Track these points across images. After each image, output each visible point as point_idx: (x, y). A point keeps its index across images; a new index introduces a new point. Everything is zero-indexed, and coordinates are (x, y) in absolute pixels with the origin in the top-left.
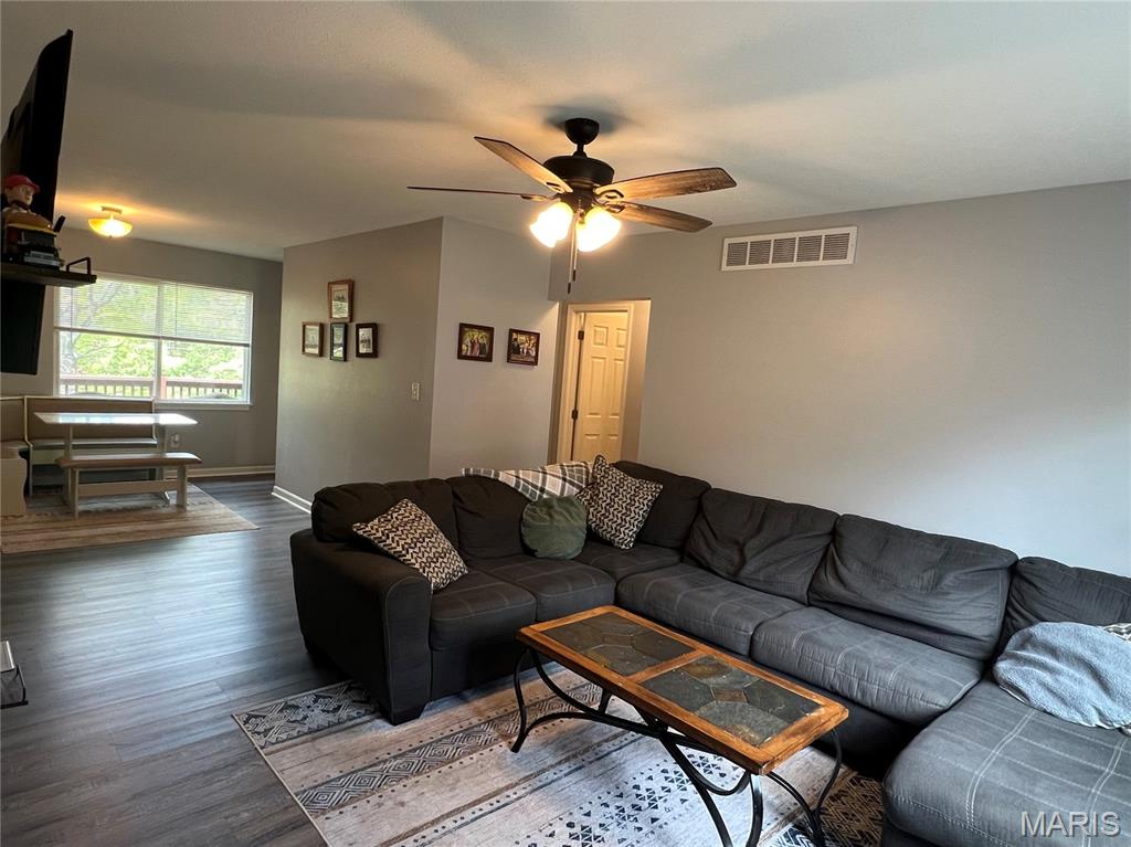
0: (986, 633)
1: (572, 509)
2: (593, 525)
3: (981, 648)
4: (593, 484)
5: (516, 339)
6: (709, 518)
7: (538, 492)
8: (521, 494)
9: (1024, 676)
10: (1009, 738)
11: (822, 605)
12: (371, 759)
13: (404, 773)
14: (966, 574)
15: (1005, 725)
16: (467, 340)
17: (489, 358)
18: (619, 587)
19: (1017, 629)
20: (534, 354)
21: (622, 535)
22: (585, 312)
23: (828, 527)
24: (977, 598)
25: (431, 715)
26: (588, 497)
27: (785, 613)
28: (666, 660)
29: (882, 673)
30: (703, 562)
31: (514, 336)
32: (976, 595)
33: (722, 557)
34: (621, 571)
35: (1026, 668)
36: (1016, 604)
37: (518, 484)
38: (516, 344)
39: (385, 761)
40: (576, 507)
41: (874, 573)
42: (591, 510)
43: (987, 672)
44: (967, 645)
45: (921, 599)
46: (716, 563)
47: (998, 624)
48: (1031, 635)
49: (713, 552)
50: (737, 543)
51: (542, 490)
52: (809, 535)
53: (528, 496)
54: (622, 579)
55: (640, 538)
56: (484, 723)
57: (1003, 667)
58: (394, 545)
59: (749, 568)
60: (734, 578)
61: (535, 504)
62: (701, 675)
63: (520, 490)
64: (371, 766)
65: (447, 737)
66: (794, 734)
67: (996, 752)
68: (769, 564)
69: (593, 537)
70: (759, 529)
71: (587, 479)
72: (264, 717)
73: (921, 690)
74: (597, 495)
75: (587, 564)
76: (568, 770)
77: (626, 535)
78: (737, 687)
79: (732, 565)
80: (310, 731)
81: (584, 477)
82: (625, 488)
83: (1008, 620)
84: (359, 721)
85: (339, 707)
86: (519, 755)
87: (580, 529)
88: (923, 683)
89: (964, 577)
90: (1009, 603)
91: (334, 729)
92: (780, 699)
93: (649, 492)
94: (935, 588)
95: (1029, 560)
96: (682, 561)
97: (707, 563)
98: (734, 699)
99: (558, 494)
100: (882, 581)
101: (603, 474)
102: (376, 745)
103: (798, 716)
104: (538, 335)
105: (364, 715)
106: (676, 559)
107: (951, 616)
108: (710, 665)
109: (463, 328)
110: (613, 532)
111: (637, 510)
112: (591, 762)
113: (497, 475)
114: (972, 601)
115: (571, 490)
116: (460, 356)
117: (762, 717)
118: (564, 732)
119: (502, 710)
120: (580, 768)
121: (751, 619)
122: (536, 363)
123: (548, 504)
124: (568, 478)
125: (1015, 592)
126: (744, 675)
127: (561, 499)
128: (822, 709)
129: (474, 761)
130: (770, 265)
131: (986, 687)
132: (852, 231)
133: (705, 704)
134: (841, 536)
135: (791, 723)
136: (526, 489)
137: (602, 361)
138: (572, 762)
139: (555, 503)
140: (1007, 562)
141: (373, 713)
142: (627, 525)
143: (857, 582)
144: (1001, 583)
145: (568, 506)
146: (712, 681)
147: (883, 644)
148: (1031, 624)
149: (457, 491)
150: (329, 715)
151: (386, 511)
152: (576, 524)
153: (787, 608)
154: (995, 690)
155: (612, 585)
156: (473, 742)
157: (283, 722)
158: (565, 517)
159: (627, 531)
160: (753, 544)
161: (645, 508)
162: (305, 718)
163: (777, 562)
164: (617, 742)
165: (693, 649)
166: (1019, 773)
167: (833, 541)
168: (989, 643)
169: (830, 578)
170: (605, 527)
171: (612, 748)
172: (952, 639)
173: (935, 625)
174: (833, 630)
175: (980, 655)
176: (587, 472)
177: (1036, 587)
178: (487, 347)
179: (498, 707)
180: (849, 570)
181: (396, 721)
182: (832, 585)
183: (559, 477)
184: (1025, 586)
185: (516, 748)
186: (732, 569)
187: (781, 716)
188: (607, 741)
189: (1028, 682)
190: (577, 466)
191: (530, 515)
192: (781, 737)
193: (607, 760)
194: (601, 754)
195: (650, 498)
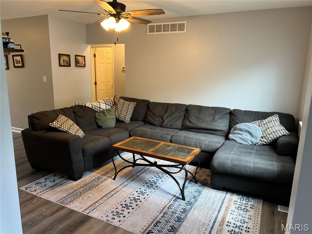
0: (226, 129)
1: (111, 112)
2: (117, 117)
3: (225, 133)
4: (115, 104)
5: (78, 58)
6: (151, 110)
7: (99, 109)
8: (94, 110)
9: (235, 137)
10: (235, 150)
11: (185, 129)
12: (74, 190)
13: (85, 191)
14: (220, 115)
15: (233, 147)
16: (62, 60)
17: (70, 66)
18: (130, 133)
19: (232, 127)
20: (84, 63)
21: (126, 119)
22: (95, 47)
23: (185, 109)
24: (223, 121)
25: (85, 176)
26: (114, 109)
27: (177, 132)
28: (155, 146)
29: (204, 142)
30: (152, 123)
31: (77, 57)
32: (223, 120)
33: (157, 121)
34: (130, 128)
35: (235, 135)
36: (232, 121)
37: (92, 107)
38: (78, 60)
39: (78, 189)
40: (112, 112)
41: (198, 118)
42: (116, 112)
43: (227, 138)
44: (222, 133)
45: (210, 123)
46: (155, 123)
47: (228, 127)
48: (236, 127)
49: (154, 120)
50: (161, 116)
51: (100, 108)
52: (180, 111)
53: (96, 110)
54: (130, 131)
55: (132, 119)
56: (102, 175)
57: (231, 136)
58: (64, 128)
59: (165, 122)
60: (161, 126)
61: (99, 112)
62: (165, 148)
63: (93, 108)
64: (74, 191)
65: (93, 181)
66: (191, 156)
67: (233, 152)
68: (170, 121)
69: (118, 121)
70: (166, 112)
71: (112, 103)
72: (32, 187)
73: (214, 144)
74: (117, 108)
75: (119, 128)
76: (130, 181)
77: (128, 119)
78: (174, 149)
79: (160, 122)
80: (49, 188)
81: (111, 103)
82: (125, 104)
83: (230, 125)
84: (63, 182)
85: (55, 180)
86: (115, 180)
87: (114, 118)
88: (214, 142)
89: (220, 116)
90: (230, 121)
91: (57, 185)
92: (185, 150)
93: (132, 105)
94: (214, 120)
95: (234, 110)
96: (145, 124)
97: (153, 123)
98: (175, 151)
99: (105, 108)
100: (201, 120)
101: (118, 101)
102: (73, 186)
103: (191, 152)
104: (84, 57)
105: (64, 180)
106: (143, 123)
107: (217, 126)
108: (166, 146)
109: (60, 55)
110: (124, 118)
111: (130, 111)
112: (136, 178)
113: (85, 104)
114: (222, 122)
115: (108, 107)
116: (60, 65)
117: (183, 154)
118: (125, 173)
119: (105, 171)
120: (134, 180)
121: (169, 135)
122: (85, 66)
123: (103, 112)
124: (107, 103)
125: (231, 119)
126: (175, 146)
127: (106, 110)
128: (195, 150)
129: (104, 184)
130: (162, 33)
131: (227, 142)
132: (185, 22)
133: (169, 153)
134: (188, 110)
135: (190, 154)
136: (95, 108)
137: (102, 64)
138: (131, 179)
139: (105, 111)
140: (229, 111)
141: (67, 179)
142: (128, 116)
143: (194, 121)
144: (228, 116)
145: (109, 111)
146: (168, 149)
147: (203, 136)
148: (235, 125)
149: (74, 111)
150: (53, 182)
151: (56, 119)
152: (113, 117)
153: (177, 131)
154: (229, 141)
155: (128, 133)
156: (101, 180)
157: (39, 187)
158: (109, 115)
159: (128, 117)
160: (165, 116)
161: (132, 110)
162: (45, 185)
163: (172, 120)
164: (140, 172)
165: (160, 143)
166: (238, 155)
167: (186, 112)
168: (227, 131)
169: (187, 122)
170: (121, 117)
171: (140, 174)
172: (218, 132)
173: (214, 129)
174: (190, 134)
175: (225, 134)
176: (112, 101)
177: (236, 116)
178: (69, 62)
179: (103, 171)
180: (192, 119)
181: (75, 180)
182: (188, 123)
183: (104, 103)
184: (233, 116)
185: (114, 179)
186: (160, 124)
187: (187, 153)
188: (138, 173)
189: (236, 138)
190: (108, 99)
191: (98, 116)
192: (189, 157)
193: (140, 176)
194: (137, 176)
195: (133, 107)
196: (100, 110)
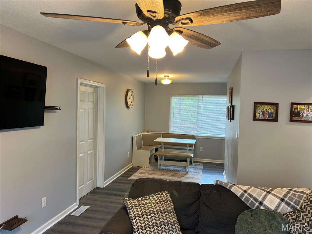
5: (297, 108)
7: (257, 204)
8: (244, 202)
16: (259, 111)
17: (276, 120)
37: (242, 195)
38: (296, 111)
51: (261, 203)
53: (248, 204)
63: (243, 199)
99: (273, 209)
109: (257, 104)
113: (231, 187)
115: (284, 209)
116: (255, 119)
124: (286, 199)
136: (248, 200)
178: (274, 114)
183: (279, 198)
196: (258, 207)
